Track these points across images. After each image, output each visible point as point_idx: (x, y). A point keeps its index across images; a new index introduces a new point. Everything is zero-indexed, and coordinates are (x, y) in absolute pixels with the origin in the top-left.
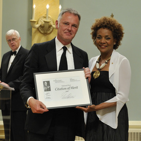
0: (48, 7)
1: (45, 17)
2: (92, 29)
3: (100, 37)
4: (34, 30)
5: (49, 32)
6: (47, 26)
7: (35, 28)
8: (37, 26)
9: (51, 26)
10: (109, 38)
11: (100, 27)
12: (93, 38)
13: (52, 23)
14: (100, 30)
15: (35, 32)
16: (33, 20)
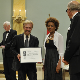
0: (20, 10)
1: (19, 15)
2: (46, 23)
3: (49, 26)
4: (14, 21)
5: (20, 22)
6: (20, 19)
7: (14, 20)
8: (15, 19)
9: (22, 19)
10: (53, 26)
11: (49, 22)
12: (46, 27)
13: (22, 18)
14: (49, 23)
15: (14, 22)
16: (14, 16)
